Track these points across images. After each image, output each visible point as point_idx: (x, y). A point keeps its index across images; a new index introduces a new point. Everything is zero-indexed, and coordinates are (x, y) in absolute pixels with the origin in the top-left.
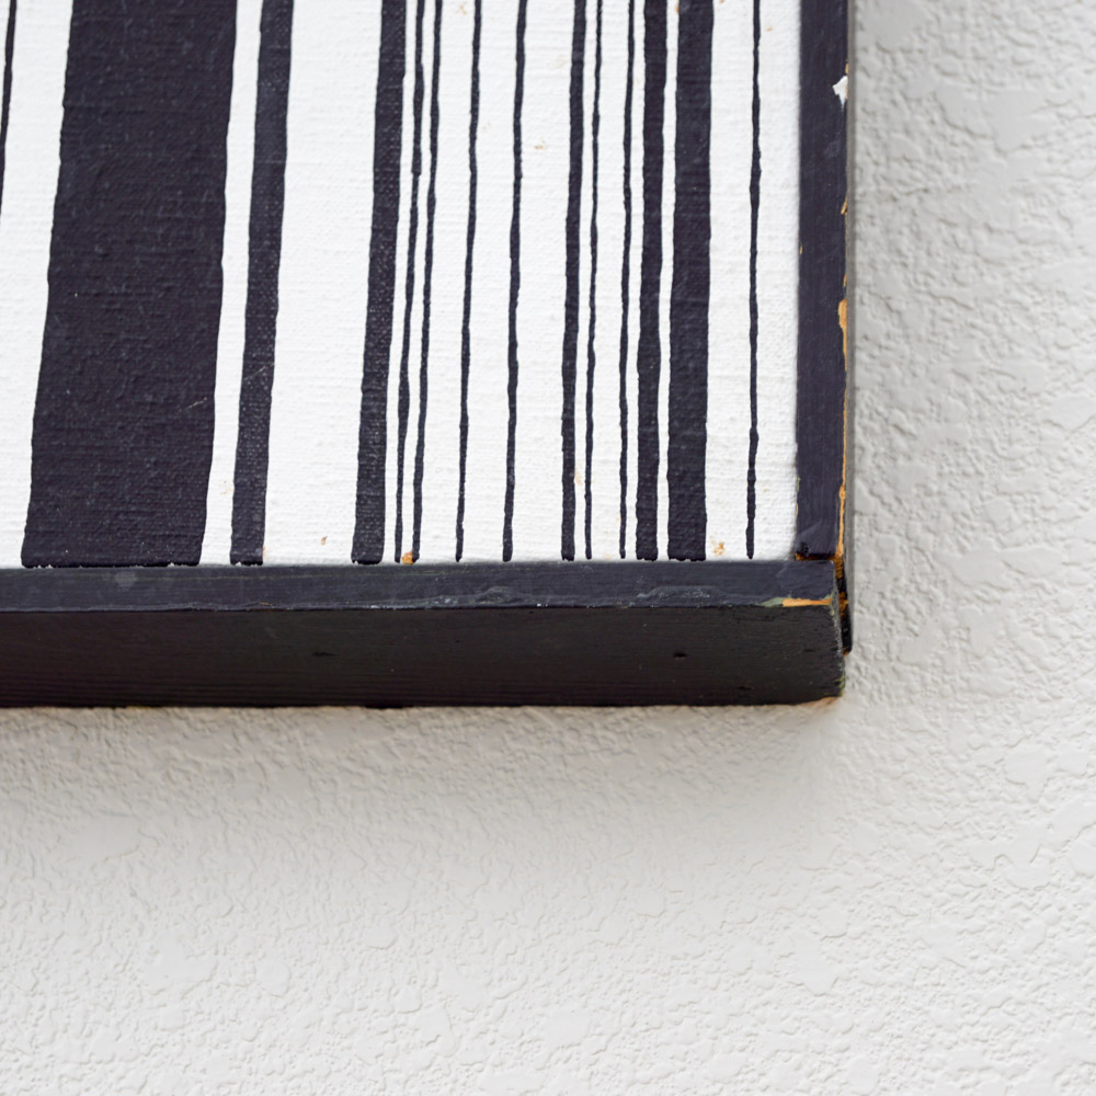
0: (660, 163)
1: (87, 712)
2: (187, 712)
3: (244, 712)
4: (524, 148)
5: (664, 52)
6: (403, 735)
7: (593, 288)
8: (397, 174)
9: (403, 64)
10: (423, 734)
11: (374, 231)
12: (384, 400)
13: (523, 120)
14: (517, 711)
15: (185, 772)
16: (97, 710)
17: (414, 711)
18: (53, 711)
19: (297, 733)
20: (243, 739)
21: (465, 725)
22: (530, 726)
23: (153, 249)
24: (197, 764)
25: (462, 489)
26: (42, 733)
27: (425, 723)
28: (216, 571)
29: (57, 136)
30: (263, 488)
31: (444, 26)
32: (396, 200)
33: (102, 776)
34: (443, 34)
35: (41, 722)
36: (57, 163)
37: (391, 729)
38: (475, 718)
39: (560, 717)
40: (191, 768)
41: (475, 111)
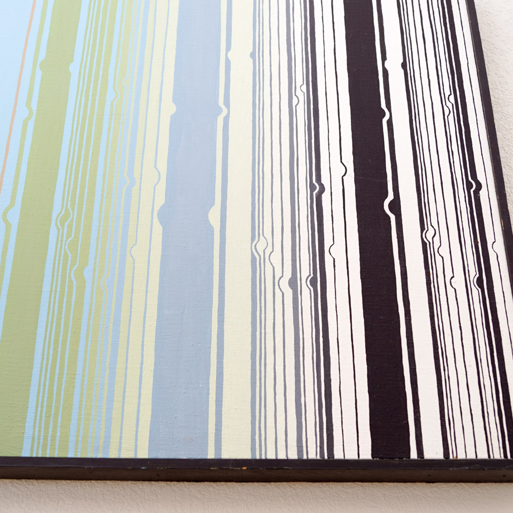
0: (495, 370)
1: (365, 483)
2: (387, 483)
3: (400, 483)
4: (467, 366)
5: (492, 346)
6: (434, 489)
7: (486, 398)
8: (440, 371)
9: (438, 346)
10: (439, 489)
11: (438, 384)
12: (445, 422)
13: (465, 360)
14: (458, 484)
15: (389, 498)
16: (368, 483)
17: (436, 484)
18: (358, 483)
19: (412, 488)
20: (400, 490)
21: (448, 487)
22: (462, 487)
23: (390, 386)
24: (391, 495)
25: (465, 442)
26: (356, 488)
27: (439, 486)
28: (414, 460)
29: (366, 360)
30: (422, 441)
31: (445, 338)
32: (441, 377)
33: (370, 498)
34: (445, 340)
35: (355, 485)
36: (366, 366)
37: (432, 488)
38: (450, 485)
39: (468, 485)
40: (390, 497)
41: (455, 357)
